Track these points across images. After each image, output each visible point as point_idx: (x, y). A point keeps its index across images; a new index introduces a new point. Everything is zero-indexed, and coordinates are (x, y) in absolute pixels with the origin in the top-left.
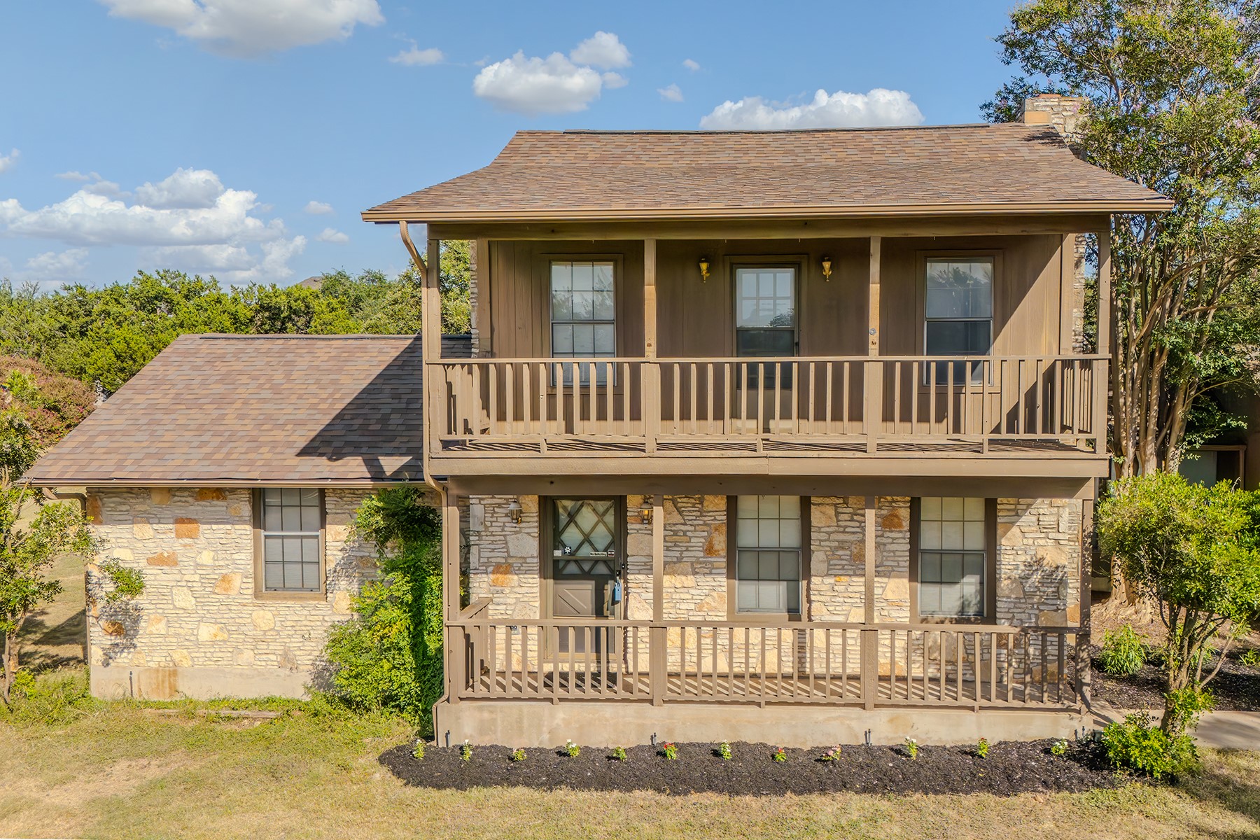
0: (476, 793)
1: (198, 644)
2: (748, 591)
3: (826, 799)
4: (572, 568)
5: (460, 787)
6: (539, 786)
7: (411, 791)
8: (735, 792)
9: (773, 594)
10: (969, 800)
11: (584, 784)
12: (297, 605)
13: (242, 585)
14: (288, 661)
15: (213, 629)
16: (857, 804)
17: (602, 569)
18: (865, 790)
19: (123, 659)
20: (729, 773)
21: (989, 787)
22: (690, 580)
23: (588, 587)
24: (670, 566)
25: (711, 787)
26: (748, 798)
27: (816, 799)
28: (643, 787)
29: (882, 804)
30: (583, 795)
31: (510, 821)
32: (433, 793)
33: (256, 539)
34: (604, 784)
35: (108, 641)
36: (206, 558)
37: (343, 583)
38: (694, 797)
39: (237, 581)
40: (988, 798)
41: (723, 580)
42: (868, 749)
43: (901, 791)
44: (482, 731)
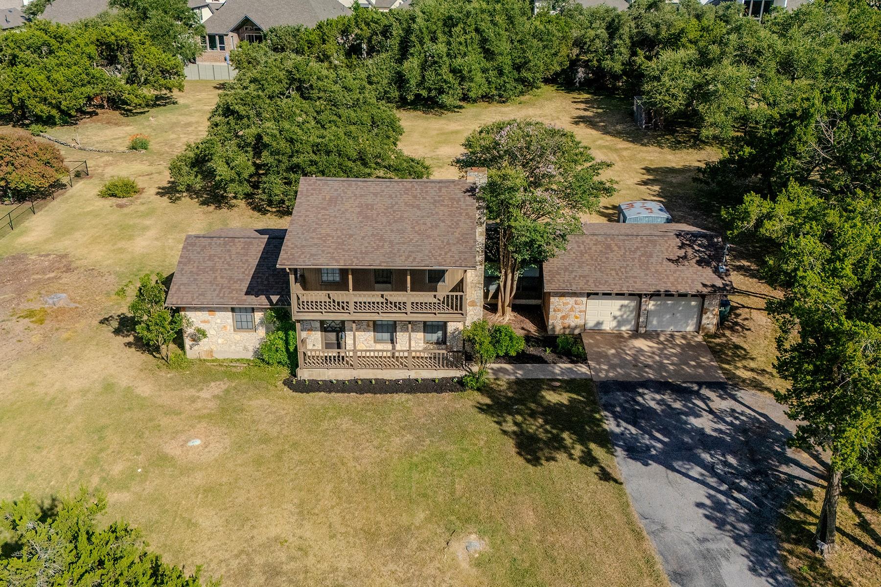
0: (311, 394)
1: (218, 344)
2: (379, 335)
3: (397, 395)
4: (330, 329)
5: (307, 393)
6: (327, 392)
7: (295, 394)
8: (375, 393)
9: (386, 336)
10: (430, 395)
11: (338, 391)
12: (247, 334)
13: (230, 328)
14: (246, 349)
15: (223, 340)
16: (403, 397)
17: (338, 329)
18: (407, 392)
19: (196, 348)
20: (374, 388)
21: (436, 391)
22: (363, 333)
23: (334, 334)
24: (357, 330)
25: (370, 392)
26: (379, 395)
27: (395, 395)
28: (353, 392)
29: (410, 396)
30: (338, 394)
31: (322, 403)
32: (300, 394)
33: (233, 316)
34: (343, 391)
35: (191, 343)
36: (219, 321)
37: (261, 328)
38: (365, 395)
39: (228, 327)
40: (435, 394)
41: (372, 333)
42: (409, 379)
43: (415, 393)
44: (310, 376)
